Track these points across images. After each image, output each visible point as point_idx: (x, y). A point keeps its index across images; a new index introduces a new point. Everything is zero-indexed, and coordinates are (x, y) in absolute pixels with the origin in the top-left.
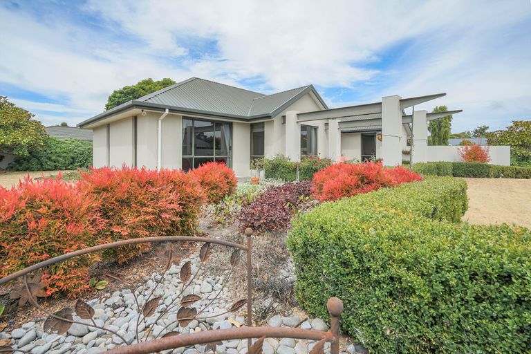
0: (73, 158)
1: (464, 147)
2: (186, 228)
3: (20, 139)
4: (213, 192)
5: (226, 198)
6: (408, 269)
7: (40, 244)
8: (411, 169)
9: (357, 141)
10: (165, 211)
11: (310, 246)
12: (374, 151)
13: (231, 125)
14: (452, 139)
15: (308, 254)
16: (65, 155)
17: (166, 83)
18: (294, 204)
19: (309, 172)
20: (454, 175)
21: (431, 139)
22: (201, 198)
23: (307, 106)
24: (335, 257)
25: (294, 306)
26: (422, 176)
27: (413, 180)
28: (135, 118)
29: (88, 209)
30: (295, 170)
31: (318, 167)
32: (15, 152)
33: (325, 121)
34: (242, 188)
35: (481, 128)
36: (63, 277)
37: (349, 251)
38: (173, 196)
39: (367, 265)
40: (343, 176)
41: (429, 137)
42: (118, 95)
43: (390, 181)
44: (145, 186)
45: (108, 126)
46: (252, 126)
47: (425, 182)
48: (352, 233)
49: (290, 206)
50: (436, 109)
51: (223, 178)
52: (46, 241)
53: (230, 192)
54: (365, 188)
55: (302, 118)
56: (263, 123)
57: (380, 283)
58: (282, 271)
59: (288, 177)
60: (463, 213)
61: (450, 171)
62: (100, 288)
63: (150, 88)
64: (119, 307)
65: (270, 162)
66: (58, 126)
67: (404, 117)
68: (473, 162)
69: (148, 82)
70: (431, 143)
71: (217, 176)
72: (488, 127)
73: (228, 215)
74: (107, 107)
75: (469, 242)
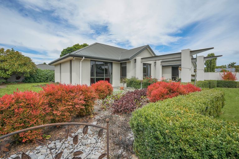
1: (223, 73)
2: (88, 111)
3: (26, 70)
4: (102, 94)
5: (108, 97)
6: (190, 146)
7: (20, 119)
8: (195, 84)
9: (170, 70)
10: (77, 104)
11: (140, 126)
12: (178, 75)
13: (111, 63)
14: (216, 69)
15: (139, 130)
16: (44, 76)
17: (85, 45)
18: (139, 100)
19: (147, 85)
20: (218, 86)
21: (206, 69)
22: (95, 98)
23: (146, 54)
24: (151, 134)
25: (133, 154)
26: (201, 88)
27: (196, 90)
28: (71, 61)
29: (42, 103)
30: (140, 84)
31: (151, 82)
32: (25, 75)
33: (154, 61)
34: (115, 91)
35: (232, 63)
36: (30, 134)
37: (158, 132)
38: (81, 97)
39: (168, 141)
40: (161, 88)
41: (205, 68)
42: (65, 51)
43: (184, 92)
44: (68, 93)
45: (60, 64)
46: (121, 64)
47: (202, 92)
48: (161, 123)
49: (136, 101)
50: (209, 55)
51: (106, 88)
52: (23, 118)
53: (110, 94)
54: (171, 95)
55: (143, 60)
56: (126, 62)
57: (174, 151)
58: (129, 134)
59: (137, 87)
60: (222, 107)
61: (216, 85)
62: (47, 138)
63: (78, 48)
64: (53, 149)
65: (128, 80)
66: (42, 64)
67: (193, 59)
68: (228, 80)
69: (77, 45)
70: (206, 71)
71: (104, 86)
72: (236, 63)
73: (108, 105)
74: (61, 56)
75: (226, 133)
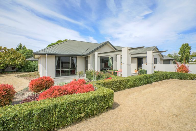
0: (34, 68)
3: (17, 63)
9: (136, 60)
13: (76, 57)
16: (32, 67)
46: (85, 57)
55: (100, 55)
56: (88, 56)
